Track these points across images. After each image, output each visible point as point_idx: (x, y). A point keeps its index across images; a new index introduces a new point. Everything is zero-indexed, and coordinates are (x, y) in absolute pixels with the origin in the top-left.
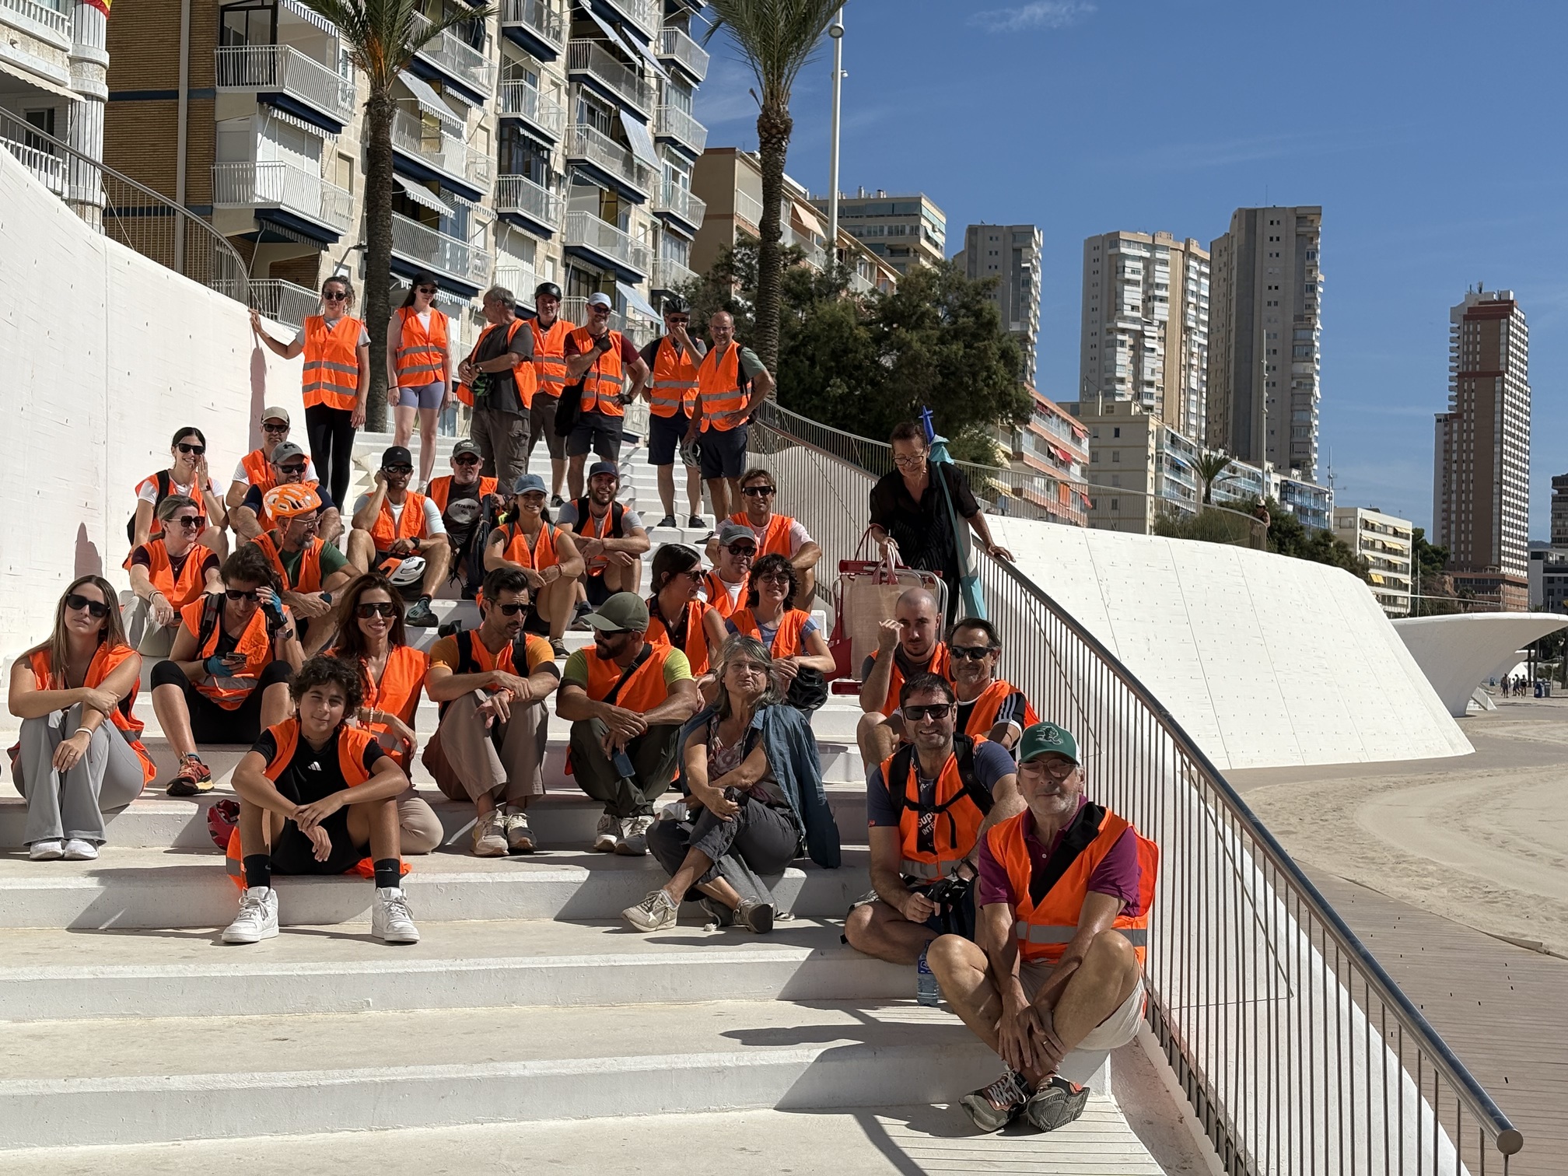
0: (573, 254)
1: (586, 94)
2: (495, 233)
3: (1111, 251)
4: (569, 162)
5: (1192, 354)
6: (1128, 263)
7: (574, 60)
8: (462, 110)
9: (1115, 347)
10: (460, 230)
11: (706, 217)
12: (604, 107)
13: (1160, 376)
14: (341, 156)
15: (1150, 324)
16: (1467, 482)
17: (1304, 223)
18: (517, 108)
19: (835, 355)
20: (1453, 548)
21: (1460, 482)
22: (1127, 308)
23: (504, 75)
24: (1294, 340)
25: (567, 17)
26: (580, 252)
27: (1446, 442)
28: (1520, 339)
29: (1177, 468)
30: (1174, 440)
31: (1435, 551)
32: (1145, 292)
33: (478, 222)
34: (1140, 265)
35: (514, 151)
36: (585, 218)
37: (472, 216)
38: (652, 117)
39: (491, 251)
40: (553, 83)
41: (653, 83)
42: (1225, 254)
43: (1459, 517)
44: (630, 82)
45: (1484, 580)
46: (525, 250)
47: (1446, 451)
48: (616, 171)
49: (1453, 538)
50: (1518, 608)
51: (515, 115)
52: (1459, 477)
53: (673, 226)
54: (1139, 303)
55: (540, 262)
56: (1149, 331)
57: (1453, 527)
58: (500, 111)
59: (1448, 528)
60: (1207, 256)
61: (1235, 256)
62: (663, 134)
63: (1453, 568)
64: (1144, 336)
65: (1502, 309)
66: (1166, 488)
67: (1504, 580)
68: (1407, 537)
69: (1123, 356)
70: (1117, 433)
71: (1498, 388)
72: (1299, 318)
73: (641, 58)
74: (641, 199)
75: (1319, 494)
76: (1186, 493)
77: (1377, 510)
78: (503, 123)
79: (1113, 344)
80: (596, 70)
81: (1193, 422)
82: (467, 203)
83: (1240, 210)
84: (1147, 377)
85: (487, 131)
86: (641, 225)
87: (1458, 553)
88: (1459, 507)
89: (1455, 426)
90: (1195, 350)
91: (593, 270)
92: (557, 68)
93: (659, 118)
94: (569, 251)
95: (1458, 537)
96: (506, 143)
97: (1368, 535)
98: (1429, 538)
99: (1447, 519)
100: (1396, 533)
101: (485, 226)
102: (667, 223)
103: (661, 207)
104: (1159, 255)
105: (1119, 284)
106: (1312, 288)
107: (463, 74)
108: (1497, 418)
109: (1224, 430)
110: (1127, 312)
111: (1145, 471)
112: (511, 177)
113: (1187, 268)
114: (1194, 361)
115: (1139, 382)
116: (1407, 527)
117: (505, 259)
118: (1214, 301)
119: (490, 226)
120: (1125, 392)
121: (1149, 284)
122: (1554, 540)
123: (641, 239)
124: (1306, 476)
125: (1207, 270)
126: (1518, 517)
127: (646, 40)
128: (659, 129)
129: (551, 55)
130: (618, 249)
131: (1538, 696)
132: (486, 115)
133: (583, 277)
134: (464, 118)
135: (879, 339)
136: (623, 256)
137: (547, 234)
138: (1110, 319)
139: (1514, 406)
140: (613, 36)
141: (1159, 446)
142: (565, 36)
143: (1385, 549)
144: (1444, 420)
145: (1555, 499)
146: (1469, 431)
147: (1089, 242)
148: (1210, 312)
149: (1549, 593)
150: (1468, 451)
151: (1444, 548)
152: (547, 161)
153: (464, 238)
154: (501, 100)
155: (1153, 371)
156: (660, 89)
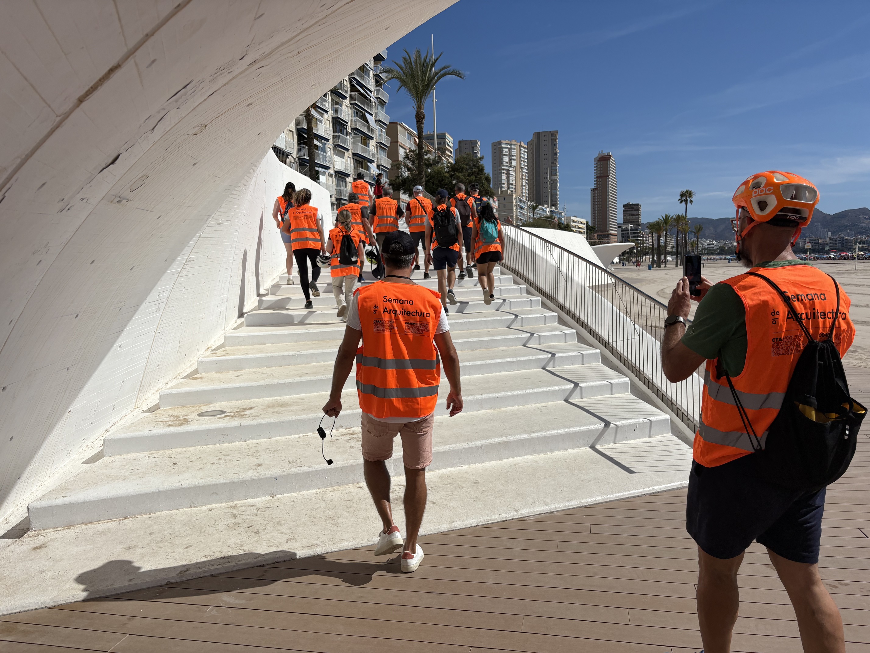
0: (355, 155)
1: (356, 109)
2: (333, 151)
3: (500, 146)
4: (352, 129)
5: (523, 175)
6: (504, 150)
7: (351, 99)
8: (322, 115)
9: (501, 174)
10: (324, 150)
11: (391, 142)
12: (361, 112)
13: (514, 182)
14: (290, 131)
15: (511, 167)
16: (600, 207)
17: (553, 135)
18: (337, 114)
19: (439, 182)
20: (596, 226)
21: (598, 207)
22: (504, 162)
23: (333, 104)
24: (552, 169)
25: (349, 86)
26: (357, 155)
27: (594, 196)
28: (613, 166)
29: (522, 208)
30: (520, 200)
31: (592, 227)
32: (509, 158)
33: (329, 148)
34: (507, 150)
35: (337, 126)
36: (358, 145)
37: (327, 146)
38: (374, 114)
39: (332, 156)
40: (346, 106)
41: (374, 104)
42: (531, 146)
43: (598, 217)
44: (368, 105)
45: (605, 235)
46: (342, 155)
47: (594, 199)
48: (365, 130)
49: (596, 223)
50: (615, 242)
51: (336, 116)
52: (598, 206)
53: (382, 146)
54: (508, 161)
55: (346, 158)
56: (511, 169)
57: (596, 220)
58: (332, 115)
59: (595, 221)
60: (526, 146)
61: (534, 146)
62: (377, 119)
63: (597, 232)
64: (509, 171)
65: (608, 157)
66: (518, 214)
67: (610, 234)
68: (584, 224)
69: (504, 177)
70: (505, 199)
71: (608, 180)
72: (553, 163)
73: (370, 97)
74: (372, 138)
75: (560, 213)
76: (524, 215)
77: (576, 217)
78: (333, 118)
79: (501, 173)
80: (358, 101)
81: (524, 195)
82: (326, 142)
83: (535, 132)
84: (511, 182)
85: (329, 121)
86: (373, 146)
87: (598, 227)
88: (598, 215)
89: (596, 192)
90: (524, 174)
91: (361, 160)
92: (347, 102)
93: (376, 114)
94: (354, 155)
95: (598, 223)
96: (334, 124)
97: (574, 224)
98: (590, 224)
99: (594, 218)
100: (581, 223)
101: (330, 148)
102: (380, 145)
103: (378, 140)
104: (513, 147)
105: (502, 156)
106: (556, 154)
107: (322, 105)
108: (608, 189)
109: (533, 196)
110: (505, 164)
111: (513, 209)
112: (337, 134)
113: (521, 150)
114: (524, 177)
115: (509, 184)
116: (584, 221)
117: (337, 158)
118: (529, 159)
119: (332, 149)
120: (505, 187)
121: (510, 155)
122: (624, 222)
123: (373, 150)
124: (556, 208)
125: (527, 151)
126: (614, 217)
127: (371, 92)
128: (376, 117)
129: (345, 98)
130: (367, 153)
131: (623, 266)
132: (328, 116)
133: (358, 162)
134: (322, 117)
135: (451, 176)
136: (369, 155)
137: (347, 150)
138: (500, 166)
139: (612, 185)
140: (362, 91)
141: (516, 202)
142: (349, 92)
143: (578, 228)
144: (593, 190)
145: (624, 211)
146: (600, 193)
147: (493, 144)
148: (528, 163)
149: (623, 237)
150: (600, 199)
151: (594, 226)
152: (346, 129)
153: (325, 152)
154: (332, 112)
155: (512, 181)
156: (375, 105)
